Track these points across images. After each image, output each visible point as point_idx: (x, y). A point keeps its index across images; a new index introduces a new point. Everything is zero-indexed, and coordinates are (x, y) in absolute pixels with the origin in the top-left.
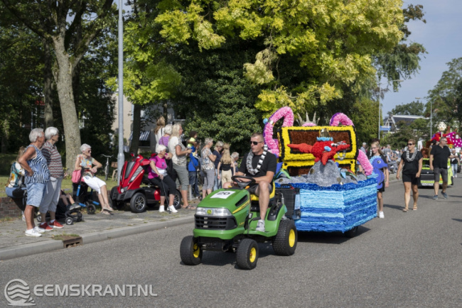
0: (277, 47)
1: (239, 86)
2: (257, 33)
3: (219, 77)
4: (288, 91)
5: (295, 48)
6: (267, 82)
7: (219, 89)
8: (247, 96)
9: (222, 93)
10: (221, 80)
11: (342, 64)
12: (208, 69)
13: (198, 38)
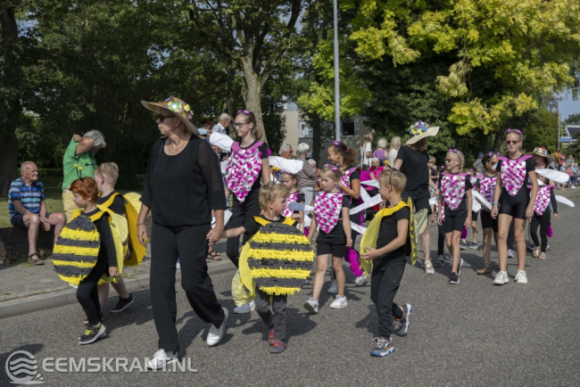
0: (471, 59)
1: (431, 100)
2: (451, 46)
3: (412, 91)
4: (482, 103)
5: (490, 59)
6: (460, 94)
7: (411, 103)
8: (440, 110)
9: (414, 107)
10: (413, 94)
11: (539, 74)
12: (401, 84)
13: (393, 54)
